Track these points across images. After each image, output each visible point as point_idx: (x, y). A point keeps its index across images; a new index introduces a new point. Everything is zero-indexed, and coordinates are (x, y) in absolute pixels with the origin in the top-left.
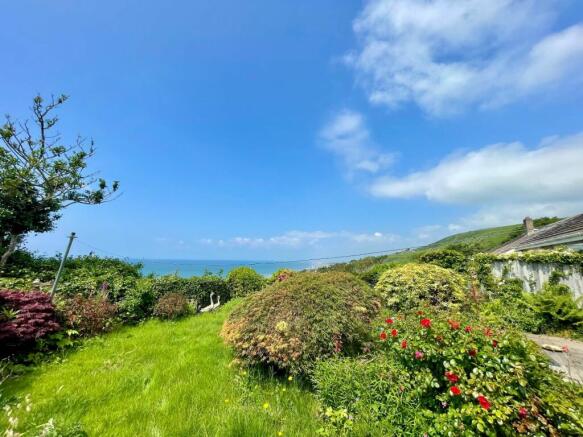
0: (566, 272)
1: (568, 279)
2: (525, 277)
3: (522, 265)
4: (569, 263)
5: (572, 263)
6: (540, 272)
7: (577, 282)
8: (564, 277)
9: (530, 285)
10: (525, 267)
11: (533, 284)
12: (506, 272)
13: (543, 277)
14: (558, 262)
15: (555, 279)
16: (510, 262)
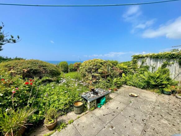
0: (171, 62)
1: (171, 66)
2: (151, 65)
3: (151, 59)
4: (173, 58)
5: (175, 58)
6: (159, 62)
7: (175, 67)
8: (169, 65)
9: (152, 69)
10: (152, 60)
11: (153, 68)
12: (143, 63)
13: (159, 65)
14: (167, 57)
15: (164, 66)
16: (146, 58)
